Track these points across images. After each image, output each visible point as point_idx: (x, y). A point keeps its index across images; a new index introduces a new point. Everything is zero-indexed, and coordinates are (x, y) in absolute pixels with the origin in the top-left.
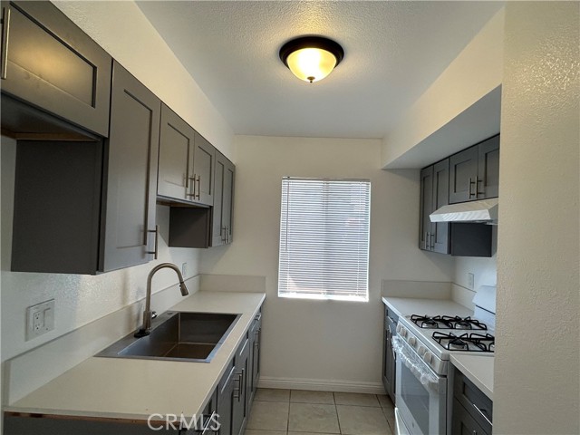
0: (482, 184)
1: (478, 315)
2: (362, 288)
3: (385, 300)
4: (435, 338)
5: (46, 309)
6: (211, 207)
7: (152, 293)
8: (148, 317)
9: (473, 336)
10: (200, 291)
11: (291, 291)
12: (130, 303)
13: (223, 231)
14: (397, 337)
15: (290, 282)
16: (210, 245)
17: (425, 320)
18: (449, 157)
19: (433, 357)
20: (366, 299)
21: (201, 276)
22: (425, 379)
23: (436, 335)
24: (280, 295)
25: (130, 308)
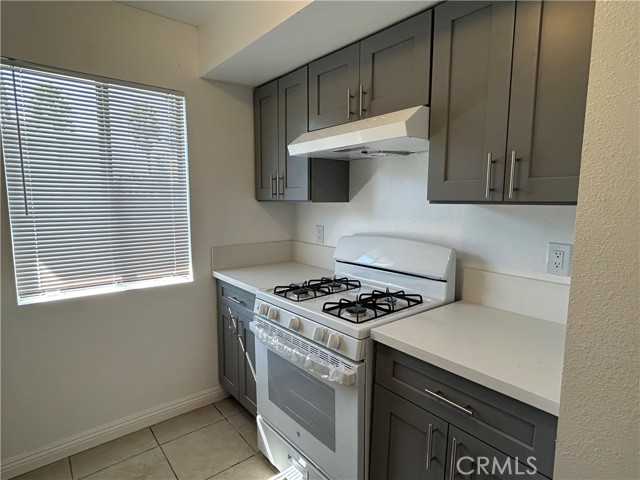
0: (367, 97)
1: (342, 271)
2: (183, 264)
3: (218, 275)
4: (326, 310)
9: (363, 297)
11: (48, 290)
14: (256, 322)
15: (43, 272)
17: (293, 289)
18: (307, 65)
19: (341, 339)
20: (190, 278)
22: (337, 373)
23: (327, 306)
24: (22, 301)
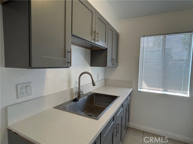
5: (27, 86)
6: (107, 49)
7: (81, 85)
8: (79, 93)
10: (105, 85)
11: (144, 88)
12: (72, 87)
13: (113, 60)
16: (106, 65)
21: (106, 80)
24: (139, 90)
25: (72, 89)
